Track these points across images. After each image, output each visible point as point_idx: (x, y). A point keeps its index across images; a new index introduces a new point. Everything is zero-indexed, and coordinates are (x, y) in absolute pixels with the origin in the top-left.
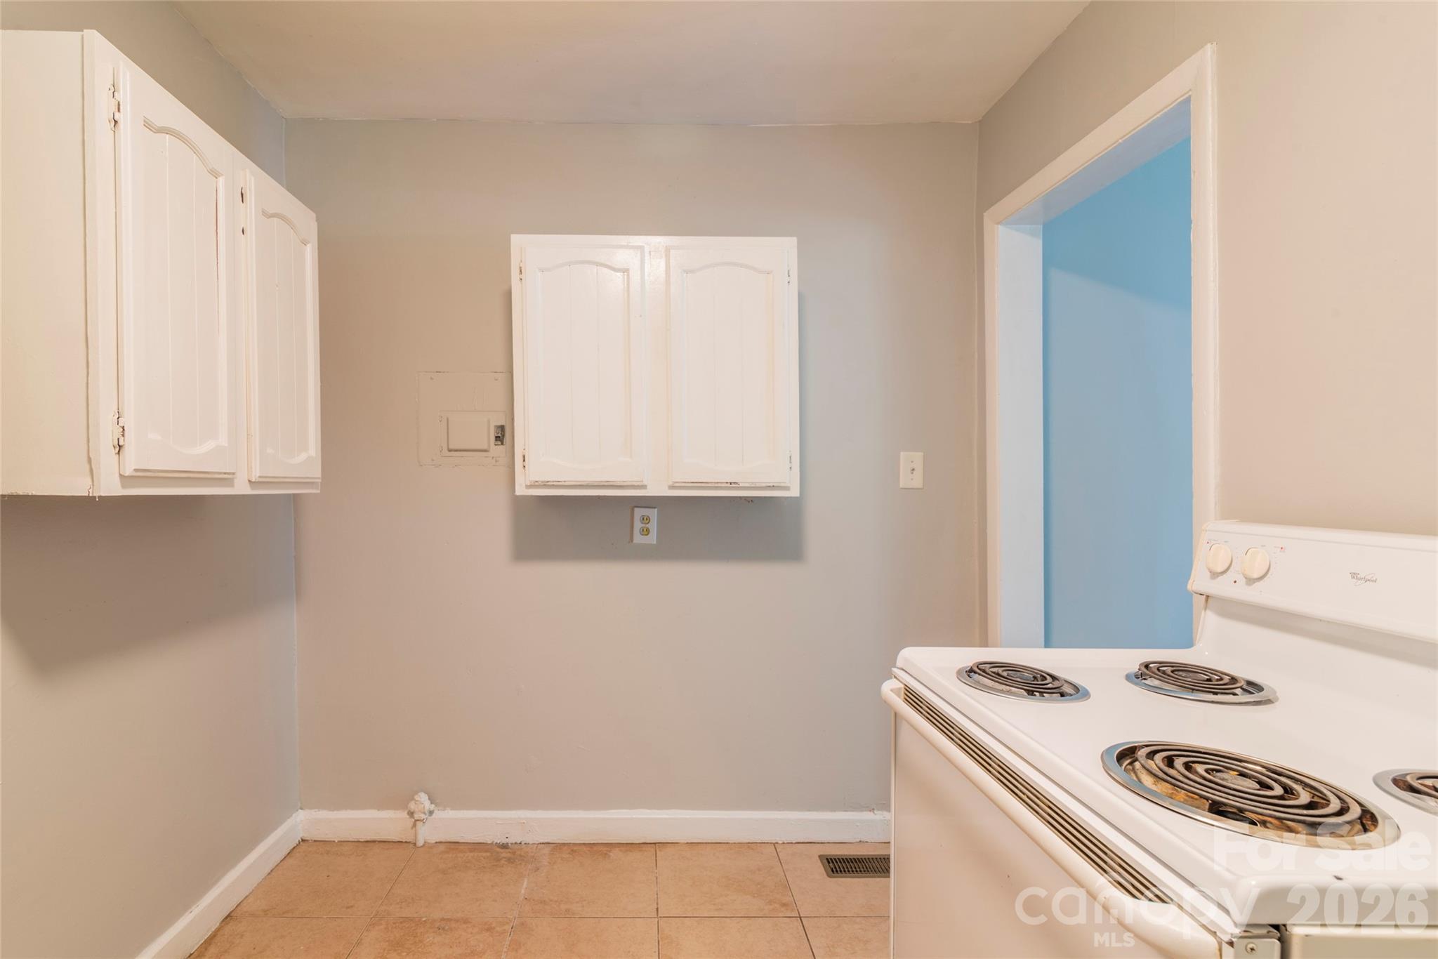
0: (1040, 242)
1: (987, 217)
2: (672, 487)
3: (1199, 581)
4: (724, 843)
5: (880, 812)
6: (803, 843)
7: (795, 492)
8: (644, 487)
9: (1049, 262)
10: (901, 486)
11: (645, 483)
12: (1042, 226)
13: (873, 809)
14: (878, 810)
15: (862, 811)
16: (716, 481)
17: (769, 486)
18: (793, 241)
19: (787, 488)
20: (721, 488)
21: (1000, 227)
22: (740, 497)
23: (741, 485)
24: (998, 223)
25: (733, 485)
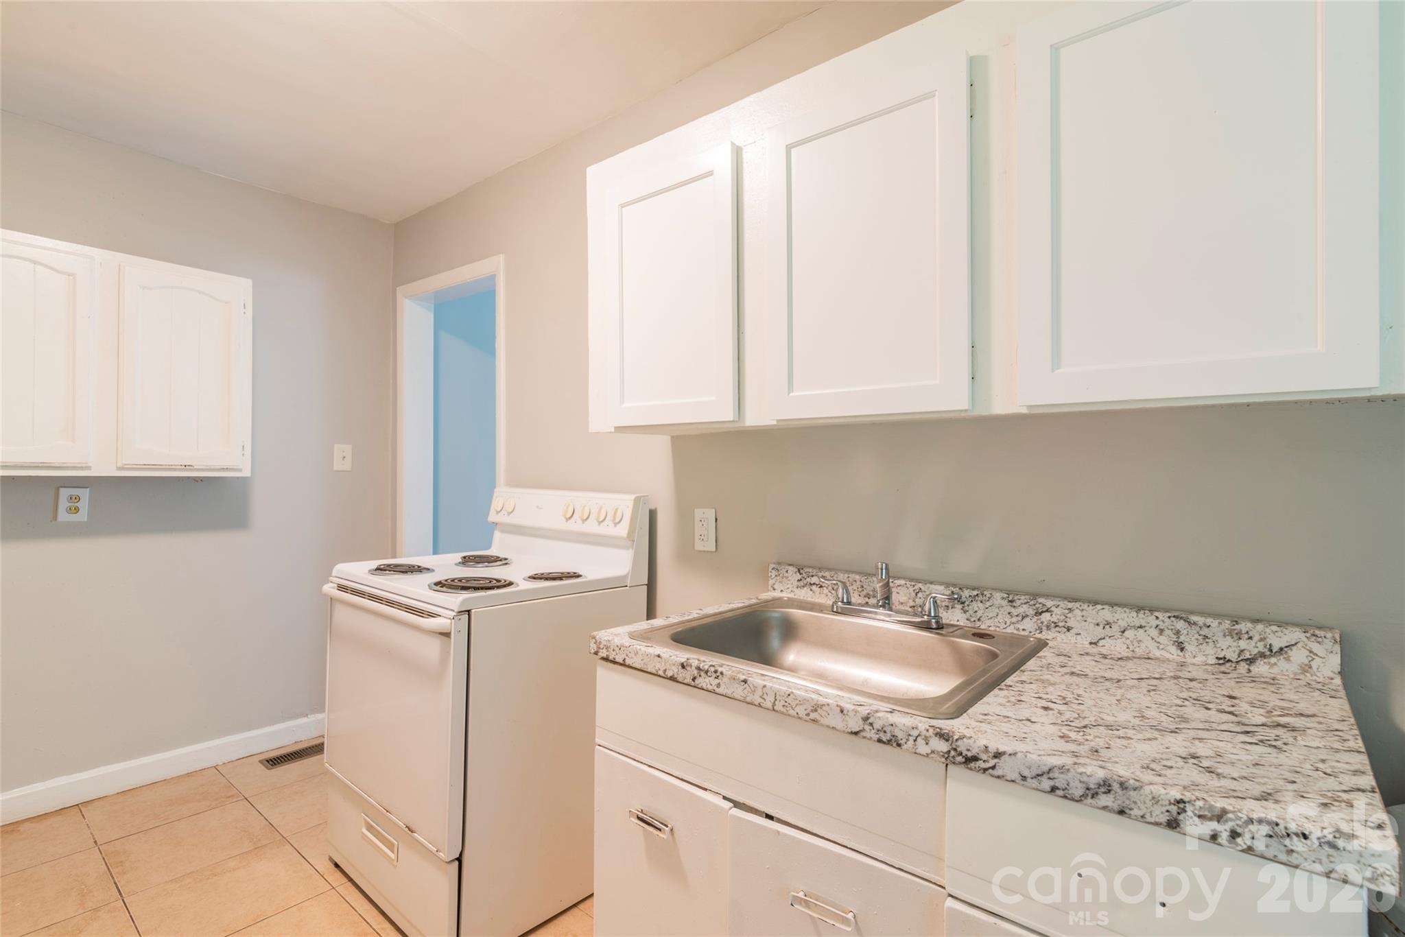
0: (432, 315)
1: (400, 291)
2: (119, 469)
3: (492, 517)
4: (162, 781)
5: (313, 716)
6: (243, 758)
7: (247, 473)
8: (89, 468)
9: (438, 327)
10: (335, 468)
11: (90, 465)
12: (433, 305)
13: (307, 715)
14: (311, 714)
15: (298, 718)
16: (170, 464)
17: (224, 469)
18: (250, 282)
19: (240, 470)
20: (175, 470)
21: (407, 300)
22: (189, 478)
23: (195, 467)
24: (406, 297)
25: (187, 467)
